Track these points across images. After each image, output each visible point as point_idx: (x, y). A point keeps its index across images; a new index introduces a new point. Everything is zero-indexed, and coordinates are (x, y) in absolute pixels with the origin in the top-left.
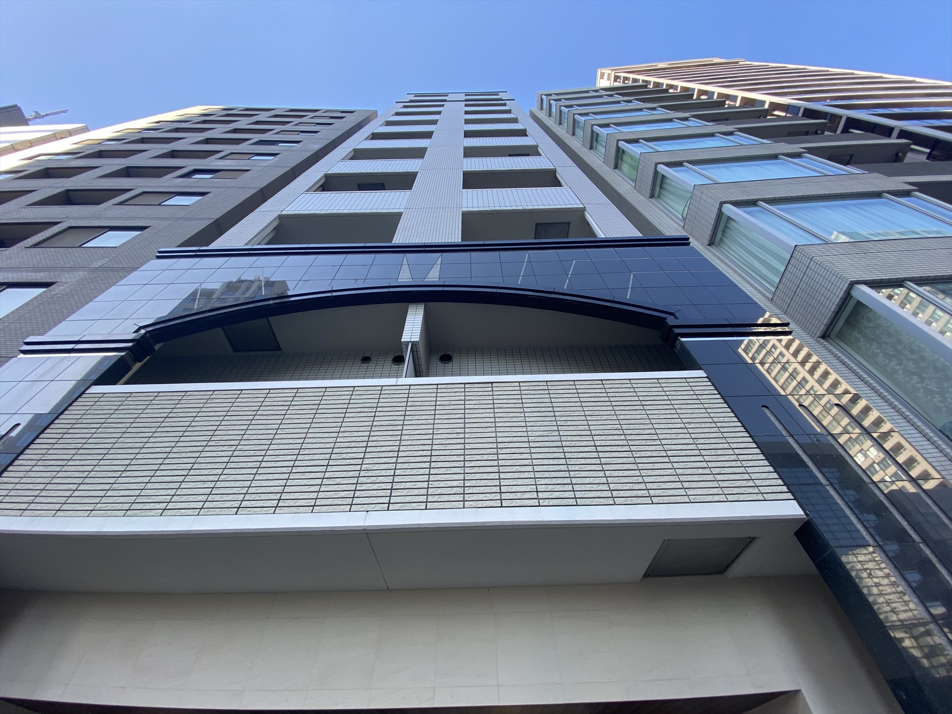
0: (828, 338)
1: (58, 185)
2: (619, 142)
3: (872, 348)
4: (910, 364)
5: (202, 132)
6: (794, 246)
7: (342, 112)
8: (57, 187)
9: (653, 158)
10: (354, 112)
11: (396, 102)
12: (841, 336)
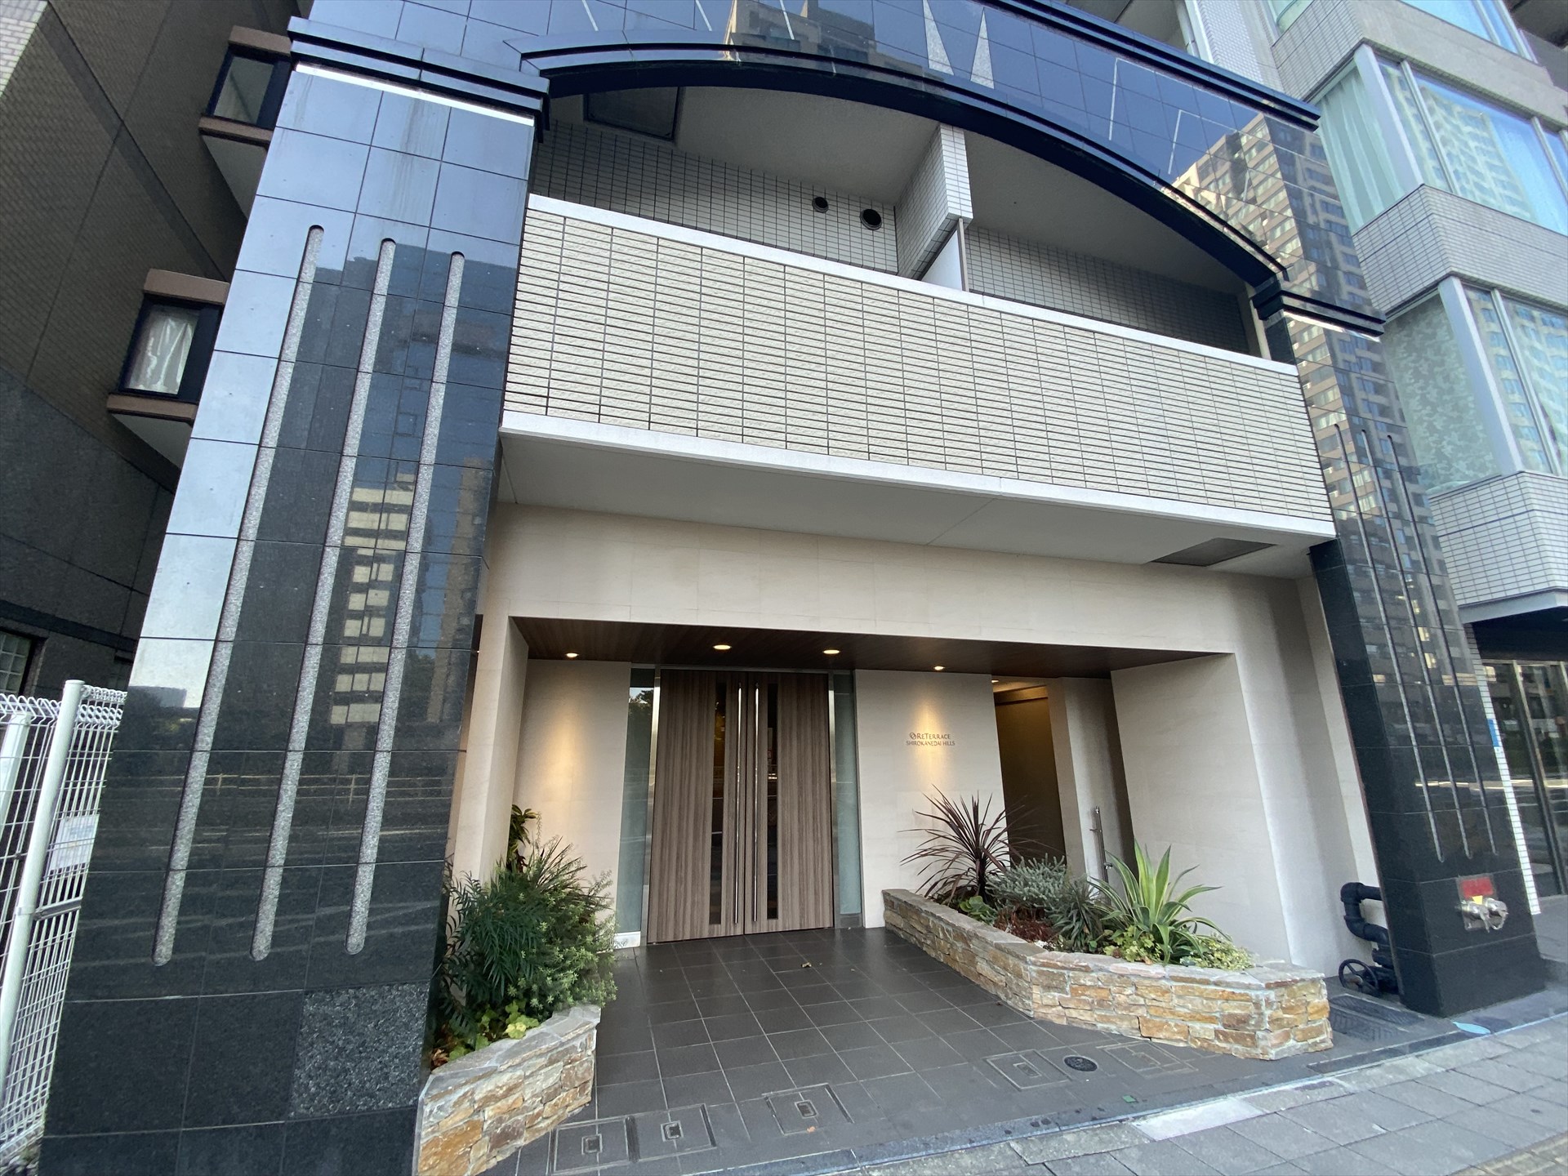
4: (1434, 393)
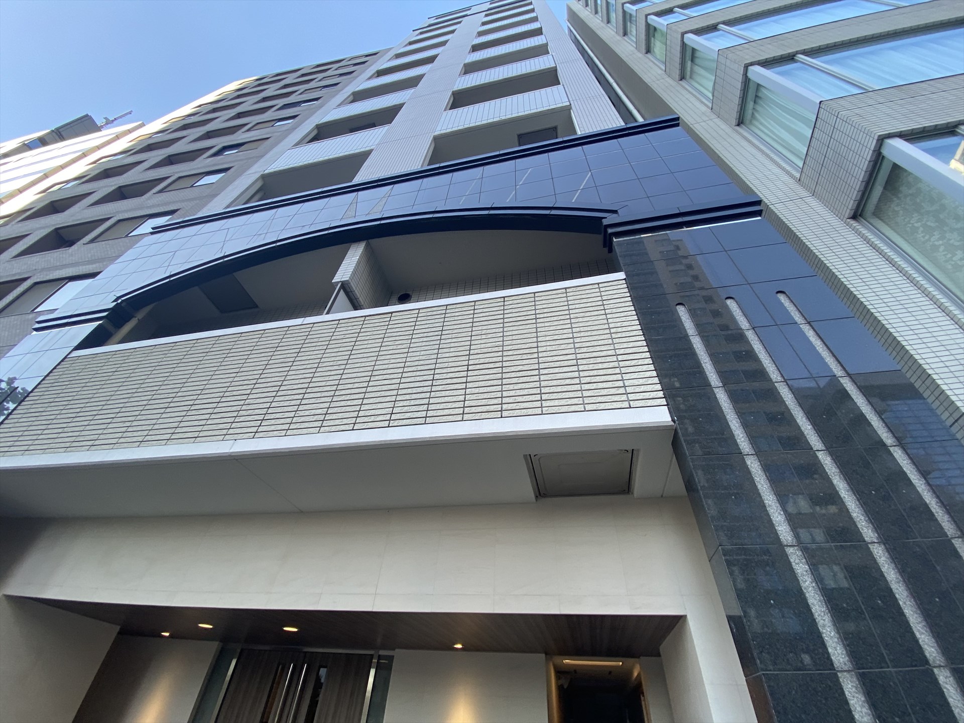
0: (860, 218)
1: (113, 184)
2: (648, 17)
3: (911, 222)
5: (234, 108)
6: (818, 102)
7: (367, 56)
8: (112, 186)
9: (680, 28)
10: (378, 53)
11: (413, 31)
12: (878, 213)
